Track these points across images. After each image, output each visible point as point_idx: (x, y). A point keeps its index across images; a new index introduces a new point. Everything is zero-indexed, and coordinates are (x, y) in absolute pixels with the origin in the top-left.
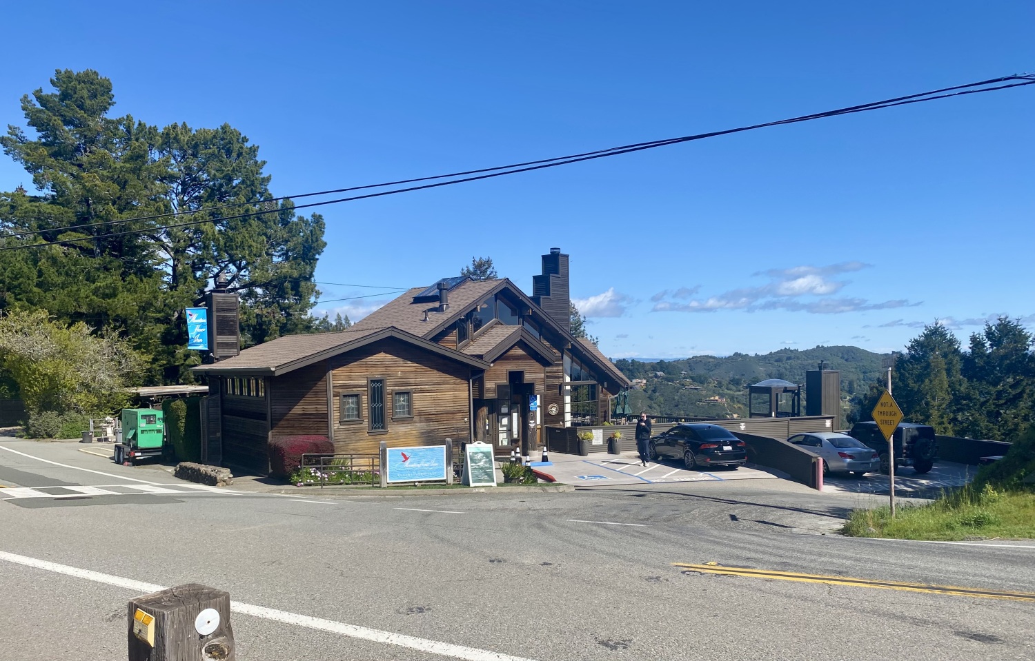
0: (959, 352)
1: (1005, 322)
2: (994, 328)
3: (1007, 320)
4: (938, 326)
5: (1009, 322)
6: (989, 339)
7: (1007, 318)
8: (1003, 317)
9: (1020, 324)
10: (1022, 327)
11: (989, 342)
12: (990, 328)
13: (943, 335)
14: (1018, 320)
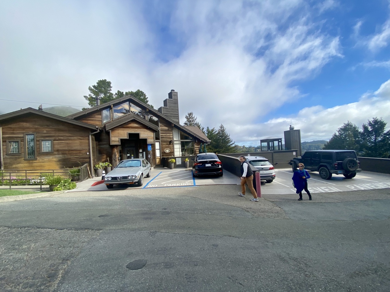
0: (358, 131)
1: (376, 119)
2: (371, 122)
3: (377, 118)
4: (349, 123)
5: (378, 119)
6: (370, 126)
7: (376, 118)
8: (375, 117)
9: (382, 119)
10: (383, 120)
11: (370, 127)
12: (370, 122)
13: (351, 126)
14: (381, 118)
